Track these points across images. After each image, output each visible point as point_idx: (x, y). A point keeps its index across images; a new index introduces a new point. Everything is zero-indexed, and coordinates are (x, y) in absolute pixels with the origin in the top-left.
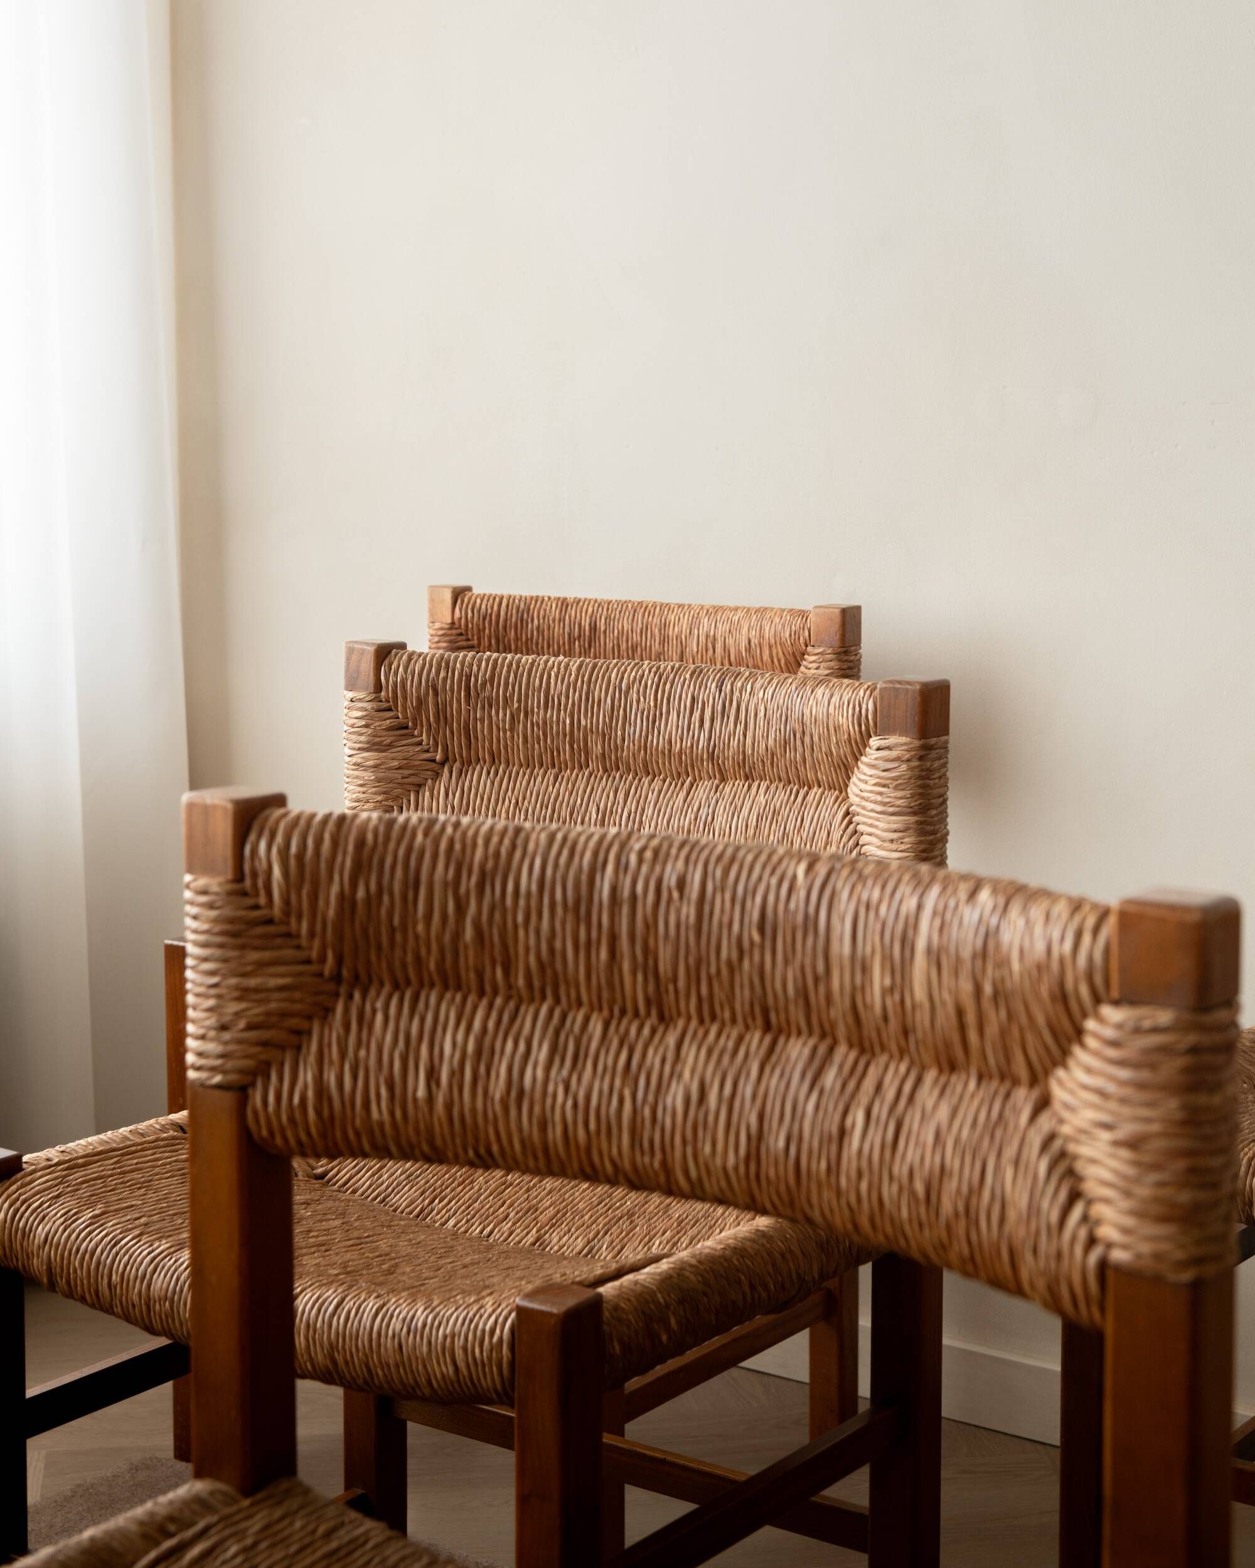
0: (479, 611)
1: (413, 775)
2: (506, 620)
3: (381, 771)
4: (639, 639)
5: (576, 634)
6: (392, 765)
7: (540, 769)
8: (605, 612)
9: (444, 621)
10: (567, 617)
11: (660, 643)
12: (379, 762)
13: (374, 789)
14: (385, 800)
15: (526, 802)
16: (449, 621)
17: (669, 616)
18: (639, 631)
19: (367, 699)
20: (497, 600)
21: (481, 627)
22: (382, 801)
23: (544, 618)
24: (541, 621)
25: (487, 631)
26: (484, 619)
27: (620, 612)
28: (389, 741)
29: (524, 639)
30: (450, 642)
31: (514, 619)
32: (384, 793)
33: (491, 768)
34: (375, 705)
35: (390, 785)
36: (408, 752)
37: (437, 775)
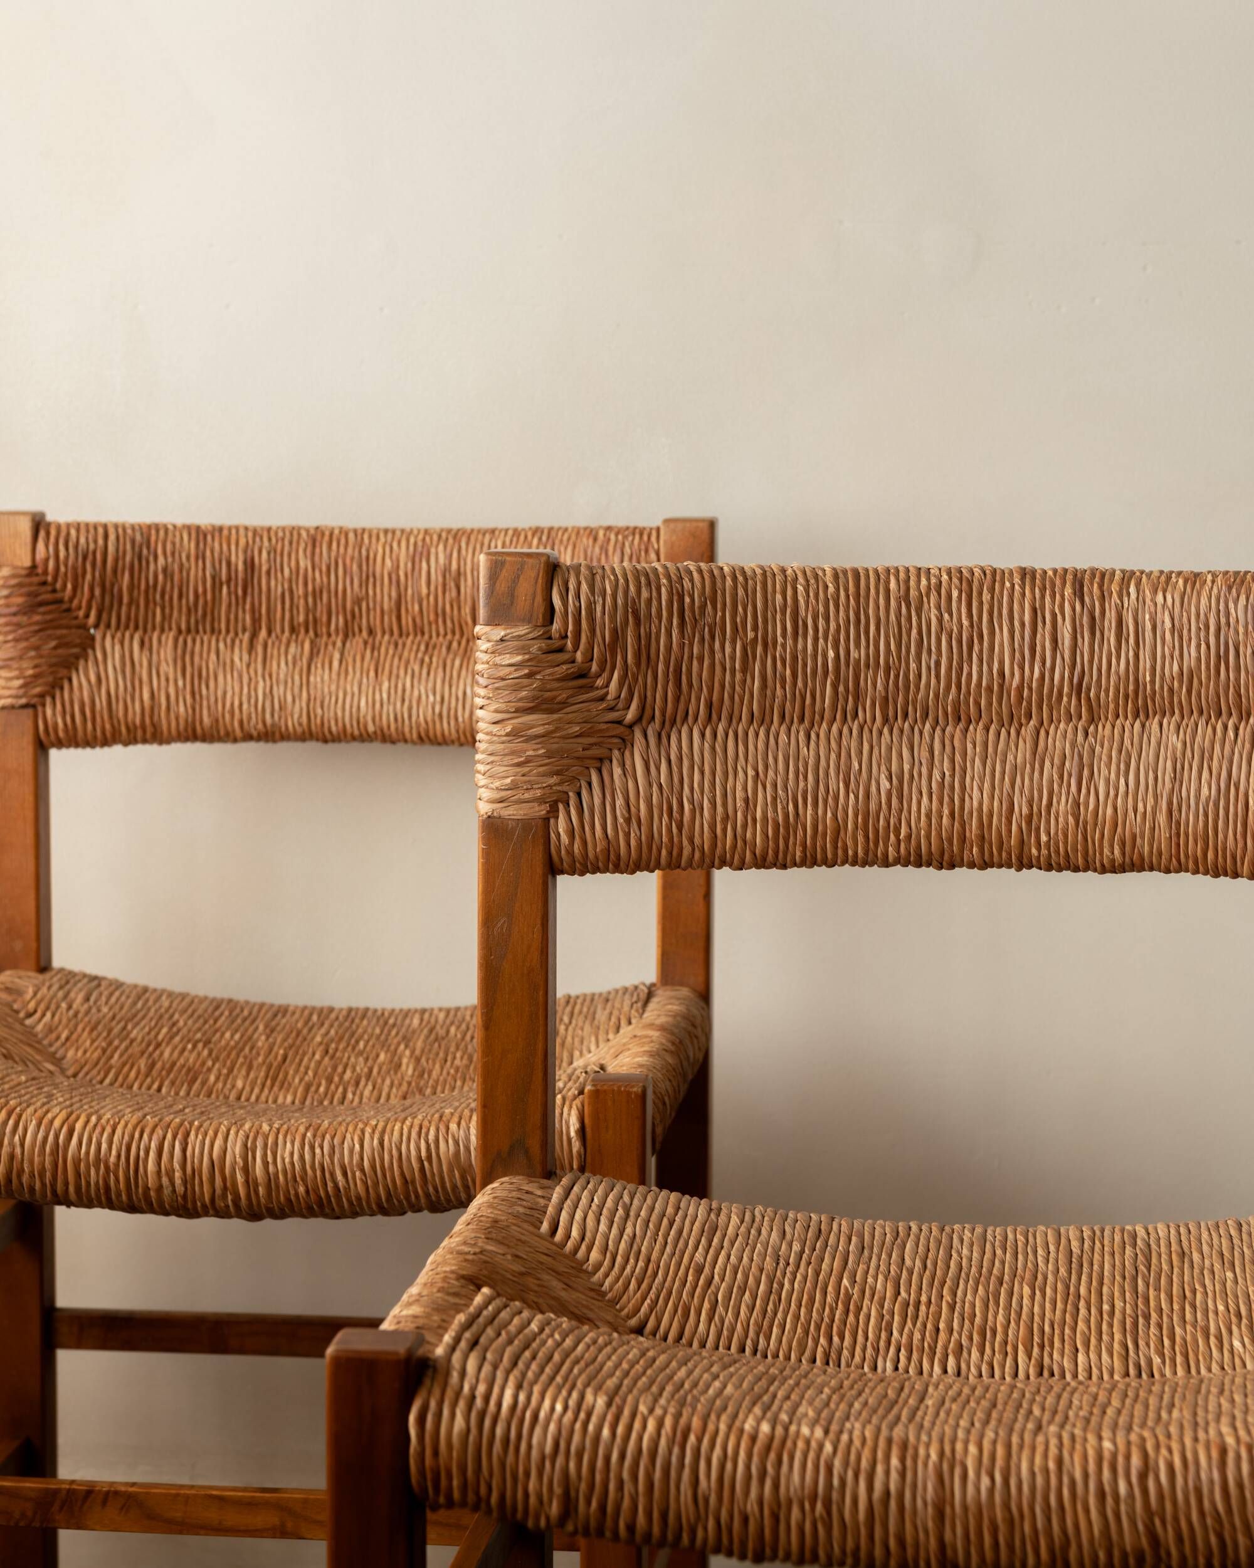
0: (76, 546)
1: (595, 744)
2: (116, 560)
3: (552, 741)
4: (325, 579)
5: (224, 577)
6: (571, 731)
7: (780, 724)
8: (266, 543)
9: (19, 564)
10: (208, 553)
11: (361, 586)
12: (551, 728)
13: (541, 769)
14: (559, 784)
15: (771, 773)
16: (27, 563)
17: (373, 546)
18: (324, 568)
19: (531, 636)
20: (101, 531)
21: (80, 571)
22: (555, 785)
23: (173, 554)
24: (170, 560)
25: (89, 577)
26: (85, 558)
27: (291, 543)
28: (564, 696)
29: (143, 586)
30: (29, 594)
31: (128, 558)
32: (558, 773)
33: (705, 729)
34: (543, 644)
35: (565, 761)
36: (589, 711)
37: (626, 743)
